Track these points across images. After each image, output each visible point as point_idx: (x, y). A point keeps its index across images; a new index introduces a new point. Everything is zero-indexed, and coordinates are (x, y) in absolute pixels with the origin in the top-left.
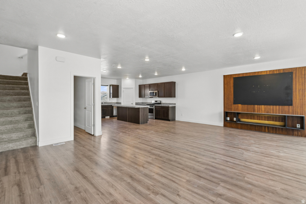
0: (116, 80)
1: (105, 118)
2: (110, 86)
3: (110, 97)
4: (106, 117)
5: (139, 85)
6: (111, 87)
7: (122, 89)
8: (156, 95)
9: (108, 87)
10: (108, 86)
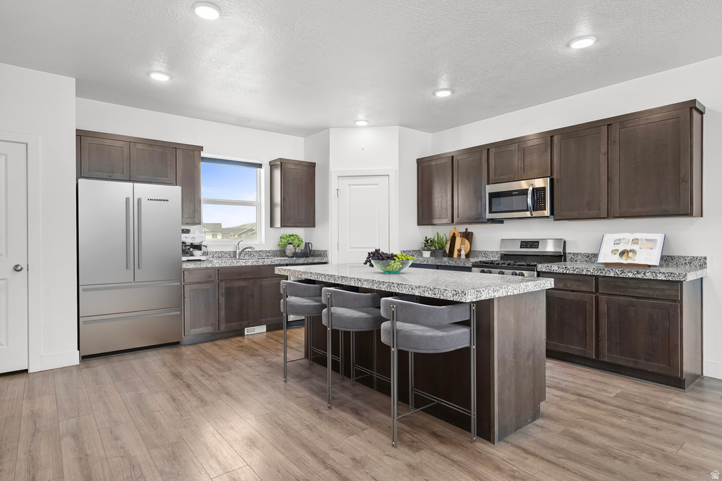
0: (301, 140)
1: (242, 334)
2: (272, 165)
3: (272, 225)
4: (248, 331)
5: (419, 161)
6: (277, 173)
7: (334, 183)
8: (538, 204)
9: (264, 172)
10: (260, 166)
